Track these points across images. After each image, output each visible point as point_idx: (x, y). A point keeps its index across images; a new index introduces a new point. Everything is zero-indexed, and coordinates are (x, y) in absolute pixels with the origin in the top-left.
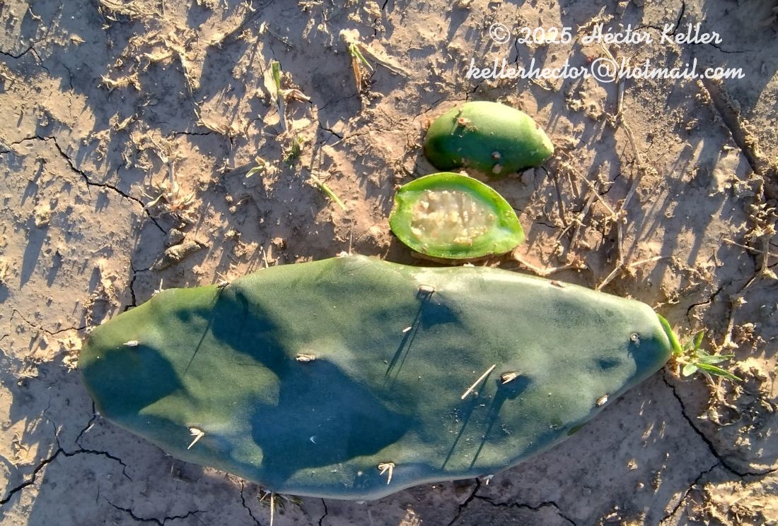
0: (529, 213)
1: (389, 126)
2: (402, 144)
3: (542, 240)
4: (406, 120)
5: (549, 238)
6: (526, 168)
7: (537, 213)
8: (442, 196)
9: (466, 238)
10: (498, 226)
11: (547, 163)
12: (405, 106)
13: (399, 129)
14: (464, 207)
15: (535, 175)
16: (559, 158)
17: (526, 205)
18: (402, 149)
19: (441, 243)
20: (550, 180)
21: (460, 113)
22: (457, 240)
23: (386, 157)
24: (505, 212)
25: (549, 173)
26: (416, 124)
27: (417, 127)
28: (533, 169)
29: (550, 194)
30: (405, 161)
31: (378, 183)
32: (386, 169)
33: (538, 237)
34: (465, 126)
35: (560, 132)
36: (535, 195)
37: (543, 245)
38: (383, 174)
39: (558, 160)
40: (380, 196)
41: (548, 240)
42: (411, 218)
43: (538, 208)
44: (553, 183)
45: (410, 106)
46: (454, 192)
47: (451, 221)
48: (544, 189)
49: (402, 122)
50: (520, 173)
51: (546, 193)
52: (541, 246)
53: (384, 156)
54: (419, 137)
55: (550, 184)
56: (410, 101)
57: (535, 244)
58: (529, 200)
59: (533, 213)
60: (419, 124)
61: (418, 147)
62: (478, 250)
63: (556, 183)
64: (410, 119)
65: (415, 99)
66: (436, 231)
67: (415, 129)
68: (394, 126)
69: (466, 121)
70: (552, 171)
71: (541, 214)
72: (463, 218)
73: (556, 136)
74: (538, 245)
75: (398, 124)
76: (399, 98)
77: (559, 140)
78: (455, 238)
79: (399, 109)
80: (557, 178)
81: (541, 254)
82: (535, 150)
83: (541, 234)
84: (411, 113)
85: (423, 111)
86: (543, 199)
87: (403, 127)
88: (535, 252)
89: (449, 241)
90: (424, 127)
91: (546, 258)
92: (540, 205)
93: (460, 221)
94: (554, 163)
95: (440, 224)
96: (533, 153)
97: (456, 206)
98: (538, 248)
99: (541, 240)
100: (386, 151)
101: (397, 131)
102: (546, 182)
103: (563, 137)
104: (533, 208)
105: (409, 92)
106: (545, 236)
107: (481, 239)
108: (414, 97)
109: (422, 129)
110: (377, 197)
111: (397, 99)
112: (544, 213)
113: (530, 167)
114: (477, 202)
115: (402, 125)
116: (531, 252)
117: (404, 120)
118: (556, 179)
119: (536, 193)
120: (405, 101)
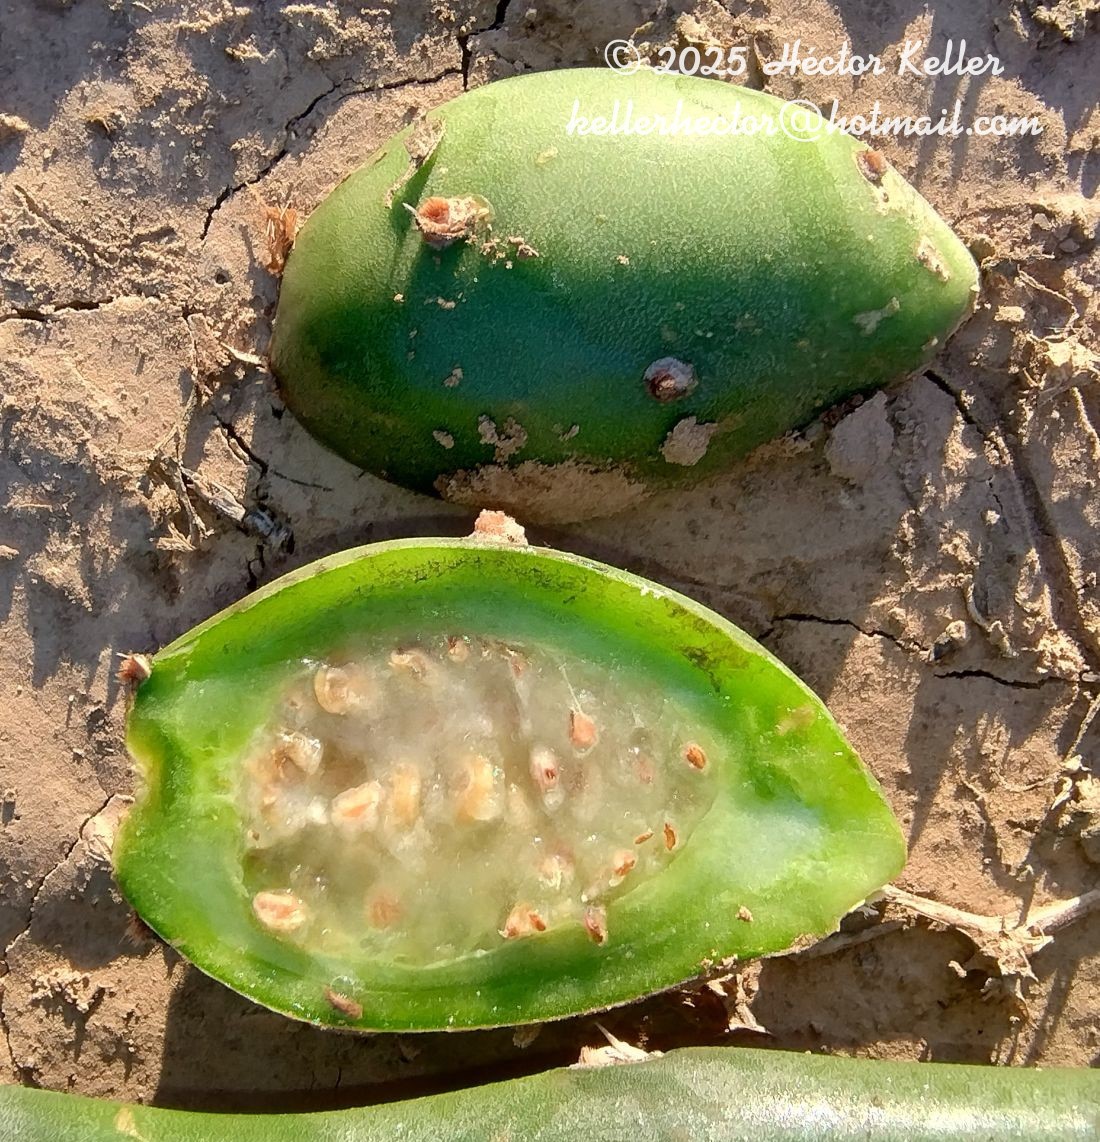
0: (891, 632)
1: (83, 281)
2: (164, 364)
3: (982, 758)
4: (168, 232)
5: (1015, 744)
6: (845, 402)
7: (935, 625)
8: (390, 685)
9: (567, 907)
10: (743, 803)
11: (953, 353)
12: (150, 160)
13: (139, 290)
14: (527, 726)
15: (897, 425)
16: (1014, 313)
17: (872, 592)
18: (171, 391)
19: (428, 955)
20: (977, 436)
21: (424, 168)
22: (520, 923)
23: (93, 450)
24: (769, 717)
25: (968, 400)
26: (224, 247)
27: (227, 266)
28: (880, 399)
29: (993, 517)
30: (195, 454)
31: (80, 589)
32: (106, 512)
33: (957, 751)
34: (460, 244)
35: (999, 171)
36: (909, 531)
37: (989, 785)
38: (99, 540)
39: (1008, 325)
40: (106, 653)
41: (1014, 755)
42: (238, 838)
43: (937, 597)
44: (998, 451)
45: (171, 159)
46: (458, 652)
47: (463, 819)
48: (954, 490)
49: (149, 251)
50: (815, 431)
51: (968, 514)
52: (979, 791)
53: (82, 445)
54: (248, 315)
55: (983, 458)
56: (172, 132)
57: (948, 788)
58: (881, 561)
59: (914, 627)
60: (239, 244)
61: (250, 368)
62: (650, 954)
63: (1015, 449)
64: (187, 224)
65: (194, 113)
66: (387, 888)
67: (221, 277)
68: (109, 275)
69: (460, 211)
70: (980, 387)
71: (957, 629)
72: (533, 791)
73: (975, 193)
74: (963, 792)
75: (127, 261)
76: (109, 125)
77: (996, 213)
78: (505, 913)
79: (120, 183)
80: (1018, 421)
81: (990, 837)
82: (880, 302)
83: (971, 728)
84: (185, 193)
85: (246, 170)
86: (959, 545)
87: (155, 275)
88: (953, 827)
89: (476, 935)
90: (263, 255)
91: (1015, 853)
92: (944, 580)
93: (520, 811)
94: (990, 342)
95: (408, 845)
96: (870, 321)
97: (485, 725)
98: (967, 805)
99: (977, 760)
100: (89, 420)
101: (131, 303)
102: (959, 453)
103: (1016, 194)
104: (909, 601)
105: (153, 82)
106: (995, 740)
107: (654, 891)
108: (185, 102)
109: (256, 272)
110: (93, 661)
111: (96, 127)
112: (971, 624)
113: (868, 393)
114: (597, 687)
115: (148, 264)
116: (933, 834)
117: (156, 237)
118: (1010, 428)
119: (916, 522)
120: (144, 136)
